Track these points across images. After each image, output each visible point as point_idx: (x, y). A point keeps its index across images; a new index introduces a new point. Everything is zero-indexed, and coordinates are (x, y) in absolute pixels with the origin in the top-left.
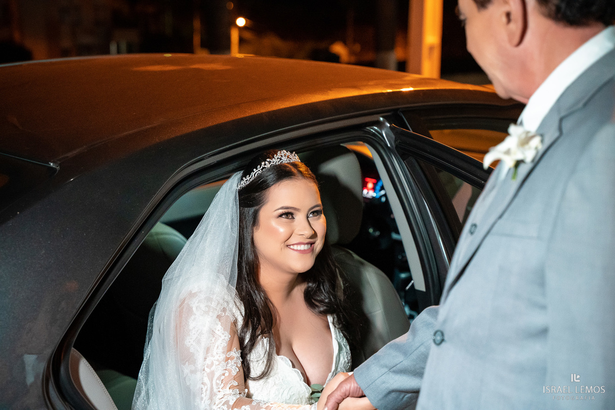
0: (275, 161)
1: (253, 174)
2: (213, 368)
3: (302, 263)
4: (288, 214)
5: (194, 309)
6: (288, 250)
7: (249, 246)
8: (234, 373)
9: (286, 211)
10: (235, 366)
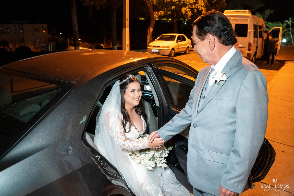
0: (129, 77)
1: (123, 81)
2: (117, 131)
3: (137, 103)
4: (133, 91)
5: (111, 116)
6: (133, 100)
7: (123, 99)
8: (123, 132)
9: (132, 90)
10: (123, 130)
